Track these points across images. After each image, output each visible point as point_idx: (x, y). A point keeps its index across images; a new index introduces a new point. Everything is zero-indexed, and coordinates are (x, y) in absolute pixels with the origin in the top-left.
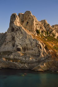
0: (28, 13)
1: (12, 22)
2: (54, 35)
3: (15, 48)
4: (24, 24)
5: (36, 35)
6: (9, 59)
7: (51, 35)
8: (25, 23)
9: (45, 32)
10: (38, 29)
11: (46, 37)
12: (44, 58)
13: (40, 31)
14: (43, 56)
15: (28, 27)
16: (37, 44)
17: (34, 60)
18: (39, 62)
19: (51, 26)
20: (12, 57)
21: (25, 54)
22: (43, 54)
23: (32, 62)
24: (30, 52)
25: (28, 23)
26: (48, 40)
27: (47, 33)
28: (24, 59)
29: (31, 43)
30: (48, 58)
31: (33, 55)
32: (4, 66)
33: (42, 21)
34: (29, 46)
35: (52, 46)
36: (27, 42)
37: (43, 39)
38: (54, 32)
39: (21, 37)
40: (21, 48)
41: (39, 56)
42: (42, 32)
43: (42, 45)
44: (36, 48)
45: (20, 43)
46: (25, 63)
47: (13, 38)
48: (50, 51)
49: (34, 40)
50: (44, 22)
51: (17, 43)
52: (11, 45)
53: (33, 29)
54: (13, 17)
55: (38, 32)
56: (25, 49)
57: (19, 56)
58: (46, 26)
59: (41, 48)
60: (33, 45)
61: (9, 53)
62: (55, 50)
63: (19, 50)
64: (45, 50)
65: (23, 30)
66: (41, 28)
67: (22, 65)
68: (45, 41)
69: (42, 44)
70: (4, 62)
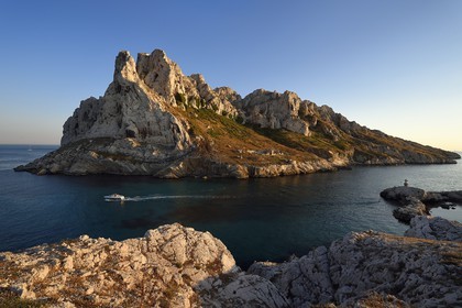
0: (158, 54)
1: (118, 72)
2: (216, 108)
3: (122, 131)
4: (147, 78)
5: (175, 105)
6: (107, 154)
7: (210, 107)
8: (151, 75)
9: (197, 101)
10: (180, 92)
11: (197, 111)
12: (184, 151)
13: (186, 97)
14: (181, 148)
15: (156, 85)
16: (170, 122)
17: (163, 156)
18: (172, 160)
19: (211, 88)
20: (112, 149)
21: (144, 144)
22: (183, 144)
23: (157, 161)
24: (157, 139)
25: (157, 76)
26: (201, 117)
27: (202, 101)
28: (140, 154)
29: (159, 121)
30: (191, 151)
31: (161, 147)
32: (93, 170)
33: (193, 76)
34: (154, 128)
35: (205, 130)
36: (150, 117)
37: (190, 112)
38: (215, 100)
39: (135, 107)
40: (136, 130)
41: (173, 148)
42: (190, 99)
43: (181, 127)
44: (168, 132)
45: (134, 119)
46: (140, 163)
47: (119, 108)
48: (199, 138)
49: (164, 114)
50: (196, 78)
51: (126, 119)
52: (113, 123)
53: (169, 90)
54: (122, 59)
55: (179, 98)
56: (144, 133)
57: (130, 147)
58: (201, 87)
59: (179, 131)
60: (161, 124)
61: (108, 140)
62: (209, 137)
63: (130, 134)
64: (187, 135)
65: (142, 91)
66: (187, 90)
67: (134, 167)
68: (193, 117)
69: (183, 123)
70: (93, 160)
